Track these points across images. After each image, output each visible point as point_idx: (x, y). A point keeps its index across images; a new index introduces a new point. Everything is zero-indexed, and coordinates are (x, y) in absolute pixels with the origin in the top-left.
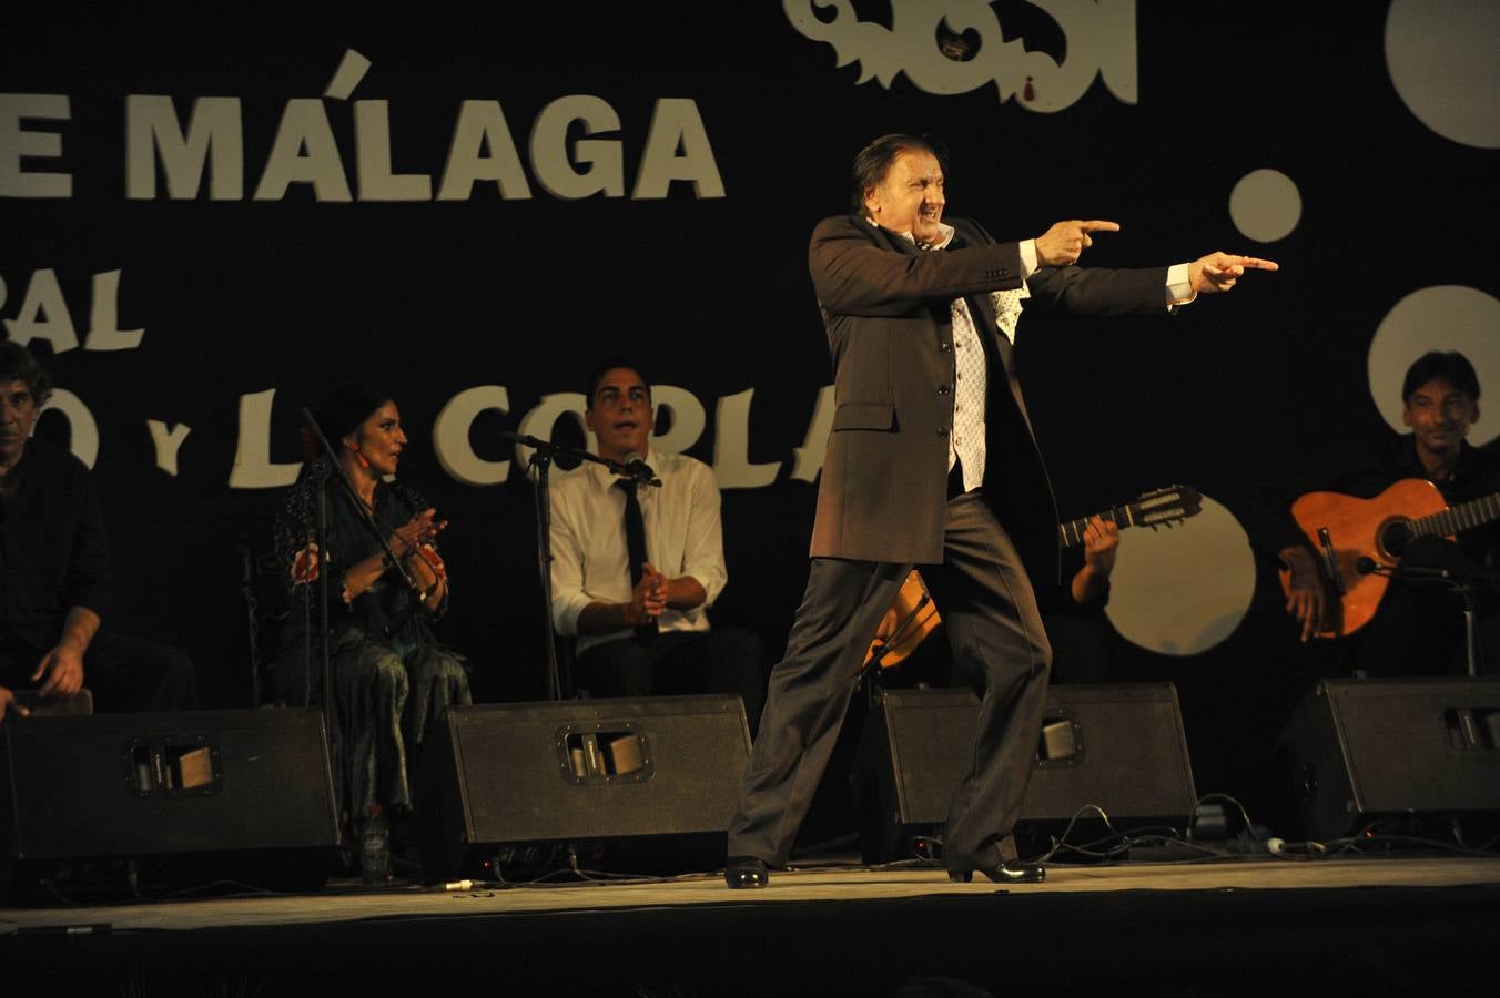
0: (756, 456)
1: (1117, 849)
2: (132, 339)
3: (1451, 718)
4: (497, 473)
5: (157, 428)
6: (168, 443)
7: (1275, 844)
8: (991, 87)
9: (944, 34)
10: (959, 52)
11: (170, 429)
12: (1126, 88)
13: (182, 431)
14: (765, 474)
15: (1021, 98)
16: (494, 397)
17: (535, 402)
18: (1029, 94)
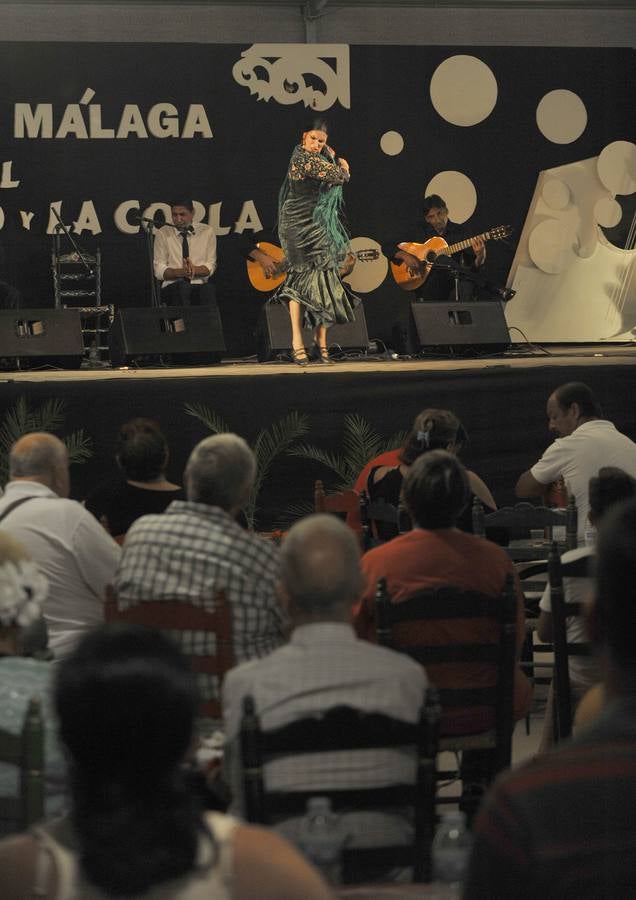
0: (223, 224)
1: (343, 358)
2: (16, 184)
3: (451, 314)
4: (135, 230)
5: (23, 214)
6: (27, 219)
7: (395, 356)
8: (302, 102)
9: (286, 84)
10: (291, 90)
11: (27, 214)
12: (346, 104)
13: (31, 215)
14: (226, 231)
15: (311, 106)
16: (135, 204)
17: (149, 206)
18: (314, 105)
